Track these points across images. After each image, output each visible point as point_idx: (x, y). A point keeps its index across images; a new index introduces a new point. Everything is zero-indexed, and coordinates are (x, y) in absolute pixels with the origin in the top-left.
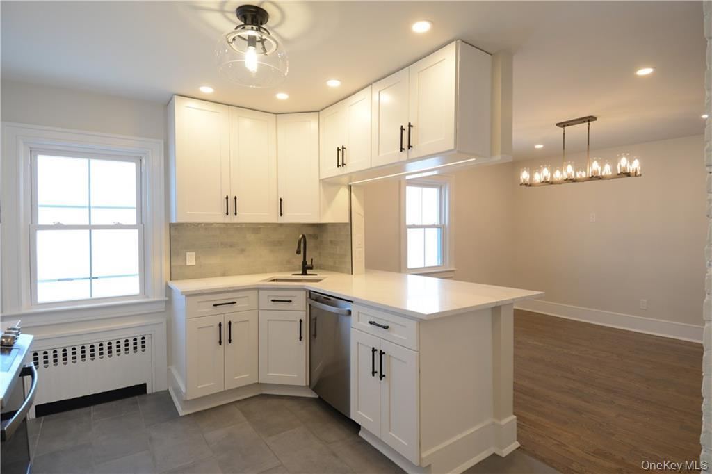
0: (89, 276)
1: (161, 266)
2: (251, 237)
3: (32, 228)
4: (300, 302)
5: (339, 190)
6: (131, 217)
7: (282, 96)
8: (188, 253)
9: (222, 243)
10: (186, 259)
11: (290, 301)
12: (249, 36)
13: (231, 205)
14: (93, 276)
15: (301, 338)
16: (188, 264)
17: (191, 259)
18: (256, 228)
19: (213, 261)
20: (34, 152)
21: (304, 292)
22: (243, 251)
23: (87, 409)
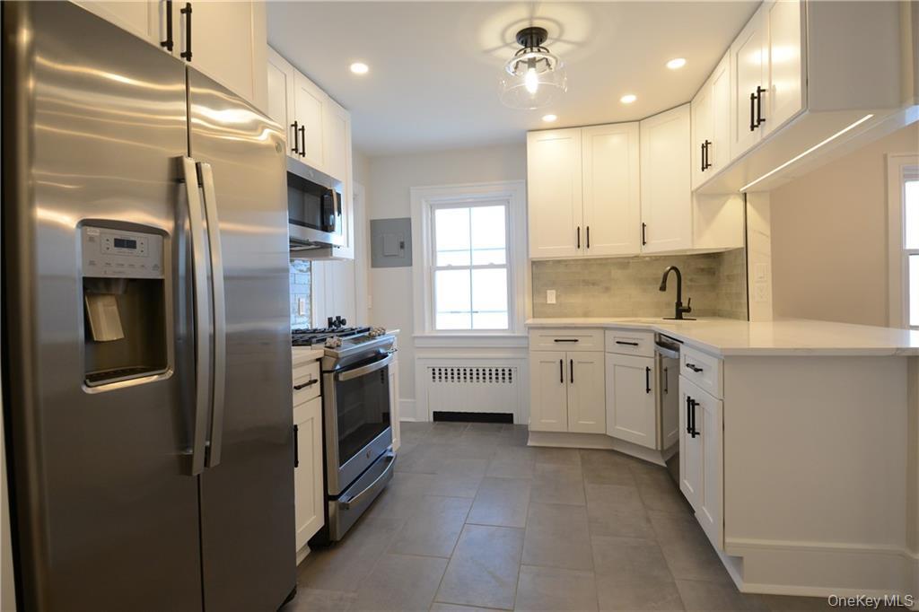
0: (470, 310)
1: (526, 303)
2: (617, 273)
3: (433, 269)
4: (648, 346)
5: (725, 202)
6: (501, 258)
7: (628, 99)
8: (548, 291)
9: (584, 281)
10: (546, 297)
11: (636, 344)
12: (529, 59)
13: (583, 237)
14: (474, 310)
15: (648, 390)
16: (549, 302)
17: (551, 297)
18: (624, 262)
19: (576, 300)
20: (432, 208)
21: (653, 334)
22: (607, 289)
23: (466, 424)
